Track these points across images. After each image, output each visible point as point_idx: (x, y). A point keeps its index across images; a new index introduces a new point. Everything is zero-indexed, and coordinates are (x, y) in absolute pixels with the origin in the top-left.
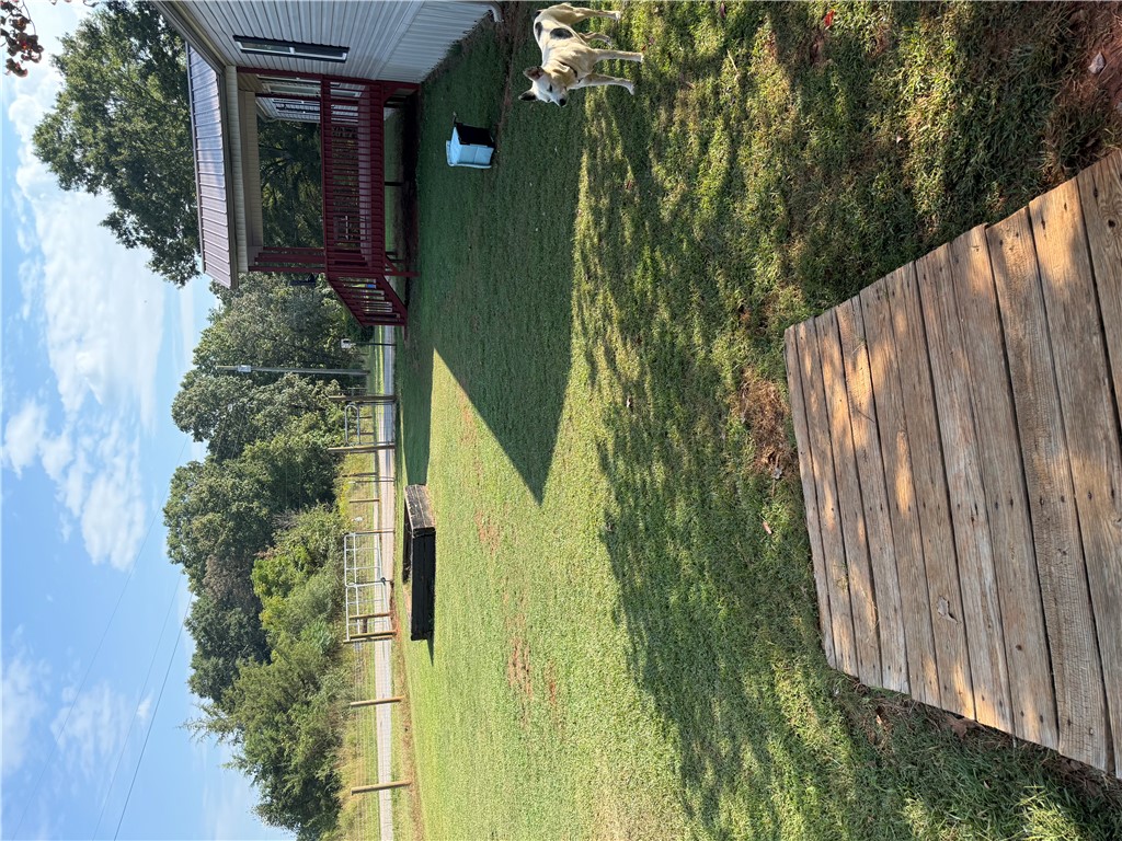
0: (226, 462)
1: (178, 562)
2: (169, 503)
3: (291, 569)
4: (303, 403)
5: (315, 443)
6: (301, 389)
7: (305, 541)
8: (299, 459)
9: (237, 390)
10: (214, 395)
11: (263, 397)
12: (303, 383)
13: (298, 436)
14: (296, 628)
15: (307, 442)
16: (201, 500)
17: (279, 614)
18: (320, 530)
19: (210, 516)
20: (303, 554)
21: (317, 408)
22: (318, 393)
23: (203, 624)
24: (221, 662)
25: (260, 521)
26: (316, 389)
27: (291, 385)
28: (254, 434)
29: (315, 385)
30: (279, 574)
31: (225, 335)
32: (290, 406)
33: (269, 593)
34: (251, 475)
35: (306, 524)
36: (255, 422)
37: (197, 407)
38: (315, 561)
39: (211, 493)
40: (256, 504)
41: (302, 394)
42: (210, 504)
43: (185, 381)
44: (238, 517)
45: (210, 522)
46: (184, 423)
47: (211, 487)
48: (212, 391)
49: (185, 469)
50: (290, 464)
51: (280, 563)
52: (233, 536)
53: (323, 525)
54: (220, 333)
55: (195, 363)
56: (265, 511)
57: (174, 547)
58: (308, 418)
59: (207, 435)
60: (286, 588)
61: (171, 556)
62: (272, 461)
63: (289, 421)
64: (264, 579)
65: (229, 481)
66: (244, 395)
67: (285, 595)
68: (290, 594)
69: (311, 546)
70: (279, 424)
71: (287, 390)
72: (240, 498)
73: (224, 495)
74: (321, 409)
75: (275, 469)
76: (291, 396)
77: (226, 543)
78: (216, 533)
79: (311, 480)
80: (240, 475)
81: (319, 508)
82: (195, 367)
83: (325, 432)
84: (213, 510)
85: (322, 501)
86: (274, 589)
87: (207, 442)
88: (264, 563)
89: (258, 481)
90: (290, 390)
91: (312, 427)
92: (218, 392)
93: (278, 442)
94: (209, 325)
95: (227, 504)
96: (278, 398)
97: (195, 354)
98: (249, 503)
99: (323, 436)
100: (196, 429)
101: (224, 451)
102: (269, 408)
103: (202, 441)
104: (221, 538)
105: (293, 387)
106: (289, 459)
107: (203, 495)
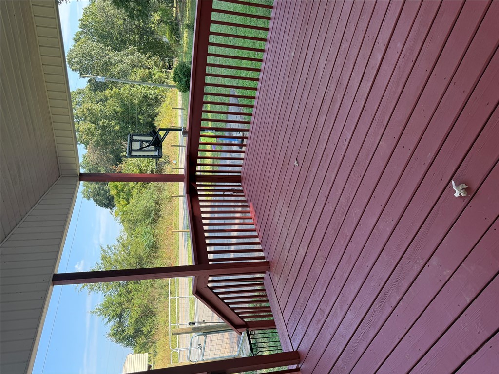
5: (145, 93)
8: (136, 102)
11: (118, 58)
15: (141, 92)
19: (89, 125)
25: (115, 132)
27: (133, 54)
31: (97, 13)
33: (119, 195)
37: (80, 60)
39: (88, 112)
40: (113, 122)
41: (139, 60)
42: (89, 118)
43: (75, 37)
44: (104, 128)
45: (89, 128)
46: (74, 68)
47: (88, 108)
48: (89, 52)
50: (132, 103)
54: (93, 11)
55: (81, 28)
56: (118, 127)
62: (122, 100)
64: (116, 186)
67: (127, 201)
71: (131, 57)
72: (105, 117)
73: (96, 115)
74: (149, 69)
75: (123, 105)
76: (133, 61)
77: (97, 141)
78: (93, 136)
79: (143, 114)
84: (90, 121)
87: (87, 79)
89: (114, 110)
92: (93, 52)
93: (125, 91)
95: (98, 120)
96: (126, 61)
97: (80, 22)
98: (109, 120)
100: (80, 71)
105: (134, 56)
106: (131, 100)
107: (85, 113)
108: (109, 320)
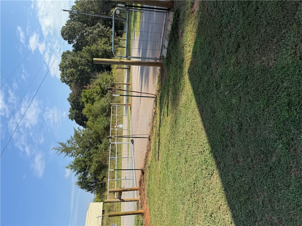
0: (78, 52)
1: (63, 82)
2: (61, 63)
3: (95, 94)
4: (103, 35)
5: (106, 49)
6: (102, 29)
7: (100, 85)
9: (82, 27)
10: (74, 28)
11: (90, 31)
12: (103, 27)
13: (100, 45)
14: (96, 116)
15: (103, 48)
16: (70, 64)
17: (90, 111)
18: (105, 81)
19: (72, 69)
20: (99, 90)
21: (107, 37)
22: (108, 31)
23: (72, 100)
24: (77, 112)
25: (87, 73)
26: (107, 30)
27: (99, 27)
28: (87, 43)
29: (107, 28)
30: (91, 95)
31: (79, 8)
32: (99, 35)
33: (87, 102)
34: (85, 57)
35: (101, 78)
36: (87, 40)
37: (68, 32)
38: (103, 92)
39: (72, 62)
40: (86, 67)
41: (102, 31)
42: (72, 66)
43: (67, 23)
44: (81, 71)
45: (72, 72)
46: (65, 37)
47: (72, 60)
48: (73, 27)
49: (65, 53)
51: (91, 91)
52: (79, 77)
53: (106, 79)
54: (77, 7)
55: (70, 17)
56: (89, 70)
57: (62, 77)
58: (104, 40)
59: (73, 42)
60: (93, 101)
61: (61, 80)
63: (98, 40)
64: (85, 96)
65: (78, 59)
66: (83, 29)
67: (92, 104)
68: (94, 104)
69: (102, 87)
70: (95, 41)
71: (98, 29)
72: (81, 65)
73: (77, 63)
74: (108, 37)
76: (99, 31)
77: (77, 79)
78: (74, 75)
80: (81, 57)
81: (106, 73)
82: (70, 19)
83: (109, 46)
84: (73, 67)
85: (107, 70)
86: (89, 101)
87: (72, 45)
88: (86, 90)
89: (87, 60)
90: (99, 29)
91: (106, 43)
94: (75, 4)
95: (78, 66)
96: (95, 32)
98: (84, 66)
99: (108, 47)
100: (69, 40)
101: (78, 48)
102: (92, 35)
103: (71, 44)
104: (76, 77)
105: (100, 28)
106: (97, 54)
107: (70, 62)
108: (77, 173)
